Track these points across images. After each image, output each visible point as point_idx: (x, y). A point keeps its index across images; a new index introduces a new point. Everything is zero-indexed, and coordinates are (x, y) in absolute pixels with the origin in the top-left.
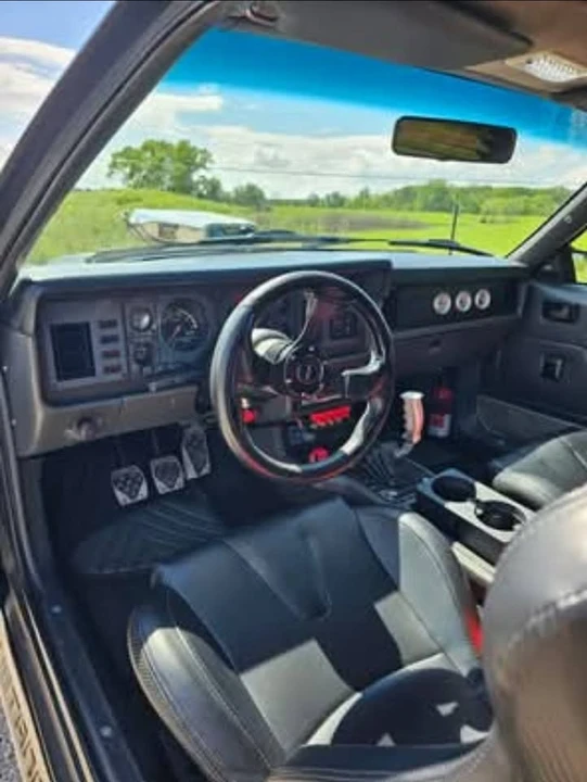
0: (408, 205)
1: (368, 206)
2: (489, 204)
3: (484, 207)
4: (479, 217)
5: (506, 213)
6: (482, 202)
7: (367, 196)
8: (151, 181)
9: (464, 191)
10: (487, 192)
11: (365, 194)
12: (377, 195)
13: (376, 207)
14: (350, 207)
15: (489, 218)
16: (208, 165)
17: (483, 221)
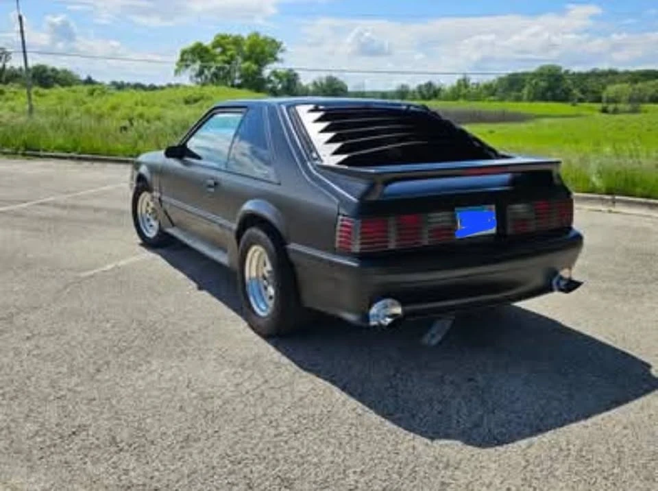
0: (514, 94)
1: (465, 97)
2: (611, 90)
3: (604, 95)
4: (599, 106)
5: (631, 100)
6: (604, 88)
7: (466, 86)
8: (221, 77)
9: (582, 77)
10: (610, 77)
11: (464, 83)
12: (478, 85)
13: (477, 97)
14: (446, 99)
15: (611, 107)
16: (279, 56)
17: (605, 111)
